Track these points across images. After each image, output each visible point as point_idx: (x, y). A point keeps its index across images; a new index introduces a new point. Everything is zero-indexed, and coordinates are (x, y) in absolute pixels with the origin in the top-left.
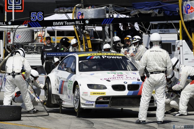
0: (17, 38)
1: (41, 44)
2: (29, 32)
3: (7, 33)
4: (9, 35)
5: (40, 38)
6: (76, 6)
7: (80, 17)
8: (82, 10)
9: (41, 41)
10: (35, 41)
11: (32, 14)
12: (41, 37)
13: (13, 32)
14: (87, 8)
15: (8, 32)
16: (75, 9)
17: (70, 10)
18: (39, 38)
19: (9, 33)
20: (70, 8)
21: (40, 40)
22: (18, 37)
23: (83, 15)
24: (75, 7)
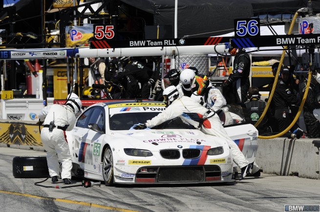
0: (183, 68)
1: (223, 79)
2: (203, 57)
3: (164, 60)
4: (168, 64)
5: (223, 68)
6: (299, 10)
7: (307, 31)
8: (310, 19)
9: (223, 74)
10: (214, 74)
11: (239, 23)
12: (224, 66)
13: (175, 58)
14: (318, 14)
15: (167, 58)
16: (297, 17)
17: (279, 18)
18: (221, 68)
19: (169, 61)
20: (279, 16)
21: (222, 72)
22: (185, 67)
23: (312, 27)
24: (297, 13)
